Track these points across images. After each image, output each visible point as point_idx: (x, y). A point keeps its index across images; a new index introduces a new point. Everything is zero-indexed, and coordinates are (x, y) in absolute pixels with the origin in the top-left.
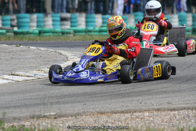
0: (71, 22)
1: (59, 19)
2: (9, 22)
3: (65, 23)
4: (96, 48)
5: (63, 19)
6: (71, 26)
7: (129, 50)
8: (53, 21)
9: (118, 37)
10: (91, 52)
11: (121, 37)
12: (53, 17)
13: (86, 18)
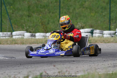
4: (56, 35)
7: (75, 36)
9: (66, 29)
10: (53, 37)
11: (68, 28)
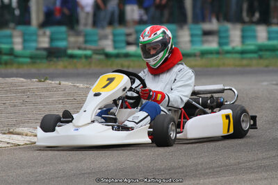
0: (220, 37)
1: (200, 32)
2: (123, 38)
3: (210, 38)
5: (207, 33)
6: (220, 44)
8: (192, 35)
12: (190, 29)
13: (243, 31)
